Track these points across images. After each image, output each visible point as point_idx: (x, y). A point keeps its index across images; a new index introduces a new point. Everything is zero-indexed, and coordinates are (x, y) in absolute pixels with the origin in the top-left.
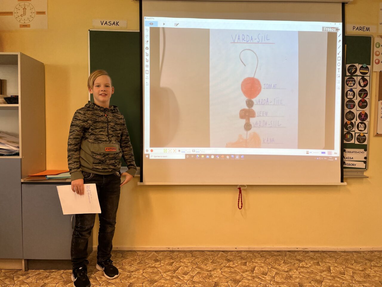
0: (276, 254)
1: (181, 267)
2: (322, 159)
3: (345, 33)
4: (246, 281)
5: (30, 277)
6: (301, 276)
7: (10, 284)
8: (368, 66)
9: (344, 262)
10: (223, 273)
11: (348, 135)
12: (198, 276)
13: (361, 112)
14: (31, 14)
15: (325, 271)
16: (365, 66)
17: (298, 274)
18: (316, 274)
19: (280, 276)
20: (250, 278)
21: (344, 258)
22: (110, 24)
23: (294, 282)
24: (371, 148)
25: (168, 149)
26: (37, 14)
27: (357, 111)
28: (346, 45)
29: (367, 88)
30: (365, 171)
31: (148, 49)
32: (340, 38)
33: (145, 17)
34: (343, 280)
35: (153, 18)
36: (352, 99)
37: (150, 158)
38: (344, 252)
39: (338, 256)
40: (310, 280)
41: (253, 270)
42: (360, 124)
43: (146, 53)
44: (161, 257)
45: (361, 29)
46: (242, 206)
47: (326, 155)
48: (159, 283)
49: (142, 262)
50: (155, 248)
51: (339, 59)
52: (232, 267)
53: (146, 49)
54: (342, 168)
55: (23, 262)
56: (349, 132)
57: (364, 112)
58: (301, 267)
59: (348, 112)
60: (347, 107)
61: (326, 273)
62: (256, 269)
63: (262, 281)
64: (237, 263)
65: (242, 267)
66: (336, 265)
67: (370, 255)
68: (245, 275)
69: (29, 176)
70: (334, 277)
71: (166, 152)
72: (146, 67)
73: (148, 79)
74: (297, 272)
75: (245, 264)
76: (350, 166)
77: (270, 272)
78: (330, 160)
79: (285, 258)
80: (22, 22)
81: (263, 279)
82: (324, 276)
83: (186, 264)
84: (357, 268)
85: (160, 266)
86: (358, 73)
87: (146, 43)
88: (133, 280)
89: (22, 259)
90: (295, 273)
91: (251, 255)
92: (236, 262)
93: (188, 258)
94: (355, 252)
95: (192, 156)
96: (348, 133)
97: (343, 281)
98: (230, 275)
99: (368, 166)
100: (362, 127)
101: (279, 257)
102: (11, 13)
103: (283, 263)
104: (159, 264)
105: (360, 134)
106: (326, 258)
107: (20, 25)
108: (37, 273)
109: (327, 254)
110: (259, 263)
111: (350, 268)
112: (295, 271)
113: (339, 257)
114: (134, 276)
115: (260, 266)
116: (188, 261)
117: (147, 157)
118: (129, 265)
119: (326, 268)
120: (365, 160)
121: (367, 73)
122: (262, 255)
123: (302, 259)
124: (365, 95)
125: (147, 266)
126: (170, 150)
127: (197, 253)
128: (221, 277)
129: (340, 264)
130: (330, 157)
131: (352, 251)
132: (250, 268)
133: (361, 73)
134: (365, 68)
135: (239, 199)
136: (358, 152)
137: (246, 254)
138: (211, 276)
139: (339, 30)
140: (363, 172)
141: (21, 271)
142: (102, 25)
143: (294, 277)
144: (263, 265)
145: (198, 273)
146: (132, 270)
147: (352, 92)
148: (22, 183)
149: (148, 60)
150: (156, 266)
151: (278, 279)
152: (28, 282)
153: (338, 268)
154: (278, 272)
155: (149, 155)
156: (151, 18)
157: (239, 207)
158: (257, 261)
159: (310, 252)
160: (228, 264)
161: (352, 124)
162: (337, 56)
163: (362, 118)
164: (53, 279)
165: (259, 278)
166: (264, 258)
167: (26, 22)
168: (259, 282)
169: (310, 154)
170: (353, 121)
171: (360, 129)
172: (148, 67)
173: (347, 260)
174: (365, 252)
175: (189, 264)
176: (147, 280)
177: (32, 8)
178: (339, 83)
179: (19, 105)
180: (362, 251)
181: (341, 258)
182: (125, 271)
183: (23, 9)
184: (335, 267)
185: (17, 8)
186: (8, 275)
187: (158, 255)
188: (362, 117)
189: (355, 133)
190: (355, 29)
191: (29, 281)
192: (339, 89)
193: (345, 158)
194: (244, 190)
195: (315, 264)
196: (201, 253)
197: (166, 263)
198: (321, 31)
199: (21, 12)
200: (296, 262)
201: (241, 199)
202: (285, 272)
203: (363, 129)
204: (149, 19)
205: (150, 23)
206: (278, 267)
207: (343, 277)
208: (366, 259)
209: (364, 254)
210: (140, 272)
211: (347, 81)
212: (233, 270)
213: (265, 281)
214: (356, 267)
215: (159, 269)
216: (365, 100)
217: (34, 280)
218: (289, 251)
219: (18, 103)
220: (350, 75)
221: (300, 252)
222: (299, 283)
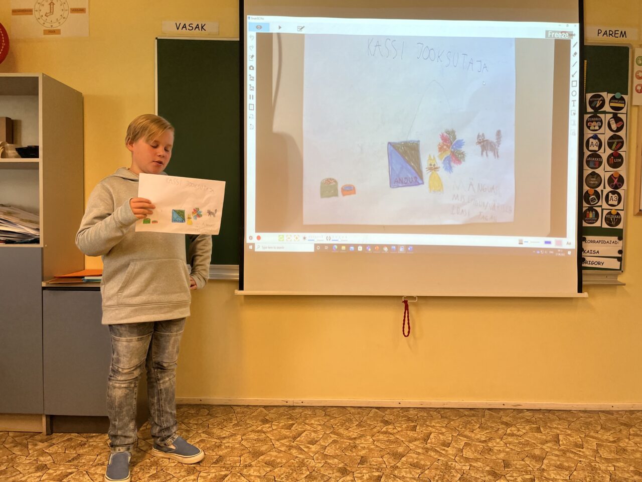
0: (467, 413)
1: (306, 433)
2: (546, 252)
3: (585, 41)
4: (415, 456)
5: (55, 444)
6: (508, 450)
7: (21, 454)
8: (623, 96)
9: (583, 428)
10: (375, 442)
11: (591, 212)
12: (333, 446)
13: (612, 175)
14: (62, 13)
15: (550, 441)
16: (618, 95)
17: (502, 445)
18: (533, 446)
19: (473, 448)
20: (420, 451)
21: (584, 421)
22: (192, 28)
23: (495, 458)
24: (629, 235)
25: (285, 235)
26: (71, 13)
27: (605, 172)
28: (586, 61)
29: (622, 133)
30: (620, 274)
31: (253, 69)
32: (575, 49)
33: (248, 16)
34: (580, 456)
35: (261, 18)
36: (597, 153)
37: (256, 250)
38: (585, 412)
39: (573, 419)
40: (523, 456)
41: (426, 439)
42: (610, 195)
43: (250, 75)
44: (273, 416)
45: (611, 35)
46: (409, 332)
47: (552, 246)
48: (268, 457)
49: (241, 423)
50: (263, 400)
51: (574, 84)
52: (391, 434)
53: (250, 69)
54: (580, 269)
55: (44, 419)
56: (592, 207)
57: (618, 173)
58: (509, 435)
59: (591, 174)
60: (588, 165)
61: (552, 445)
62: (432, 436)
63: (441, 456)
64: (400, 427)
65: (408, 434)
66: (569, 432)
67: (629, 418)
68: (412, 446)
69: (55, 277)
70: (564, 452)
71: (283, 240)
72: (250, 99)
73: (253, 118)
74: (501, 442)
75: (414, 429)
76: (594, 266)
77: (456, 441)
78: (559, 254)
79: (483, 420)
80: (48, 26)
81: (443, 452)
82: (546, 450)
83: (314, 428)
84: (605, 437)
85: (270, 429)
86: (607, 108)
87: (250, 59)
88: (226, 451)
89: (41, 415)
90: (498, 443)
91: (425, 414)
92: (399, 425)
93: (318, 418)
94: (603, 412)
95: (326, 248)
96: (591, 209)
97: (581, 458)
98: (387, 445)
99: (624, 265)
100: (614, 199)
101: (473, 418)
102: (28, 12)
103: (479, 427)
104: (269, 427)
105: (609, 211)
106: (553, 420)
107: (44, 30)
108: (66, 438)
109: (554, 414)
110: (438, 427)
111: (593, 437)
112: (498, 440)
113: (575, 419)
114: (226, 445)
115: (438, 431)
116: (318, 423)
117: (251, 248)
118: (220, 428)
119: (551, 437)
120: (620, 256)
121: (621, 108)
122: (444, 415)
123: (512, 421)
124: (620, 145)
125: (250, 429)
126: (290, 237)
127: (334, 411)
128: (372, 449)
129: (576, 431)
130: (559, 251)
131: (598, 410)
132: (422, 435)
133: (613, 108)
134: (619, 99)
135: (404, 320)
136: (608, 242)
137: (416, 413)
138: (355, 447)
139: (574, 35)
140: (616, 276)
141: (41, 434)
142: (178, 29)
143: (495, 451)
144: (444, 430)
145: (334, 442)
146: (224, 436)
147: (597, 141)
148: (44, 288)
149: (253, 87)
150: (264, 429)
151: (468, 453)
152: (51, 452)
153: (572, 437)
154: (470, 442)
155: (253, 245)
156: (258, 19)
157: (404, 334)
158: (433, 424)
159: (526, 411)
160: (385, 427)
161: (596, 193)
162: (572, 79)
163: (614, 183)
164: (92, 448)
165: (436, 451)
166: (446, 420)
167: (54, 25)
168: (436, 457)
169: (524, 245)
170: (599, 189)
171: (610, 202)
172: (253, 99)
173: (587, 425)
174: (620, 412)
175: (320, 427)
176: (248, 451)
177: (65, 3)
178: (574, 124)
179: (40, 160)
180: (614, 411)
181: (578, 422)
182: (212, 437)
183: (50, 4)
184: (568, 435)
185: (39, 3)
186: (18, 441)
187: (267, 413)
188: (614, 181)
189: (602, 210)
190: (601, 35)
191: (51, 450)
192: (575, 135)
193: (586, 252)
194: (414, 304)
195: (534, 430)
196: (341, 410)
197: (281, 425)
198: (543, 36)
199: (46, 9)
200: (500, 427)
201: (408, 320)
202: (480, 442)
203: (616, 203)
204: (255, 19)
205: (256, 25)
206: (469, 435)
207: (580, 451)
208: (622, 424)
209: (617, 416)
210: (236, 439)
211: (587, 122)
212: (392, 438)
213: (445, 456)
214: (603, 435)
215: (269, 435)
216: (620, 154)
217: (60, 449)
218: (489, 409)
219: (38, 157)
220: (592, 111)
221: (508, 411)
222: (503, 460)
